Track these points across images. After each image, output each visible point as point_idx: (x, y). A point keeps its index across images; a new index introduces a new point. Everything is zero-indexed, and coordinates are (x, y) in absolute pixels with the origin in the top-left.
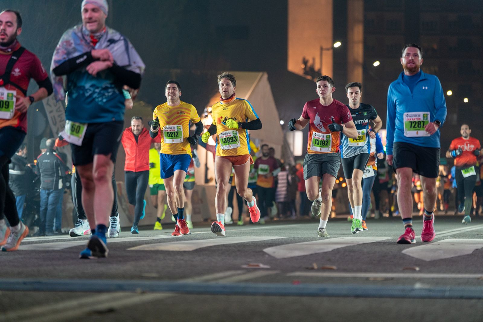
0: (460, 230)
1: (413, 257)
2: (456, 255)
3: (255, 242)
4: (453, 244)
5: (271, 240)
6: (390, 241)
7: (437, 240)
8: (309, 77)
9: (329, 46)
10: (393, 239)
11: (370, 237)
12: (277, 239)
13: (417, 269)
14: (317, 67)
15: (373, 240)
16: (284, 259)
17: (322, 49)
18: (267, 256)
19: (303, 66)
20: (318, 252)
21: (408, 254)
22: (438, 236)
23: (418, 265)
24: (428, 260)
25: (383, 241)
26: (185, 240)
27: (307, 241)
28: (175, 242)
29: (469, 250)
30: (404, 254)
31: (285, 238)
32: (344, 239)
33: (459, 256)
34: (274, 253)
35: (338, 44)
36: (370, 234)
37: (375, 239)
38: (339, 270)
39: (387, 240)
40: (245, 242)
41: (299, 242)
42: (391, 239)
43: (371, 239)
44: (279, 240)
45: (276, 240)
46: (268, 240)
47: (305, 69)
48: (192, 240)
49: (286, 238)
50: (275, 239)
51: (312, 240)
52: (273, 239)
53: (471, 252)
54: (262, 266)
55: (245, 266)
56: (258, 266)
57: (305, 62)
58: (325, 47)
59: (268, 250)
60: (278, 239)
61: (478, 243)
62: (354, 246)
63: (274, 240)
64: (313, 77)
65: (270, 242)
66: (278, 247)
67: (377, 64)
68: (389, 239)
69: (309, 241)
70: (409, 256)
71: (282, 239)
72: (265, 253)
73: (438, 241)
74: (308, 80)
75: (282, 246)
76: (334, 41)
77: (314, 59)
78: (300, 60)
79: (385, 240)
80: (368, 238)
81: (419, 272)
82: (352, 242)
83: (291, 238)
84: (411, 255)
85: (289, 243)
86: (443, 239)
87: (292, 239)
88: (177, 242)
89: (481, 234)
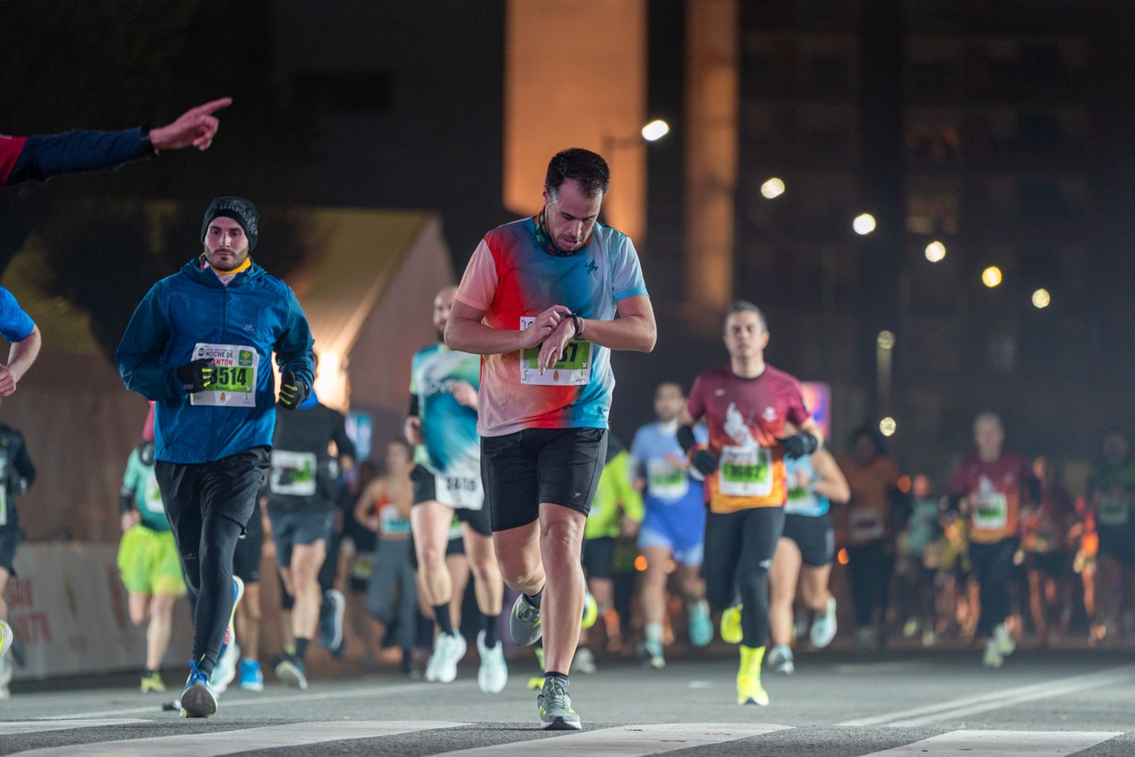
0: (1005, 699)
3: (369, 739)
4: (967, 748)
5: (421, 733)
6: (781, 737)
10: (789, 731)
11: (723, 724)
25: (759, 736)
28: (126, 741)
37: (737, 731)
39: (771, 734)
40: (336, 742)
41: (504, 740)
42: (783, 732)
43: (724, 731)
44: (444, 734)
46: (411, 735)
49: (468, 726)
60: (443, 730)
65: (414, 740)
73: (925, 738)
79: (765, 735)
80: (716, 728)
83: (482, 728)
86: (943, 733)
88: (132, 740)
89: (1066, 712)
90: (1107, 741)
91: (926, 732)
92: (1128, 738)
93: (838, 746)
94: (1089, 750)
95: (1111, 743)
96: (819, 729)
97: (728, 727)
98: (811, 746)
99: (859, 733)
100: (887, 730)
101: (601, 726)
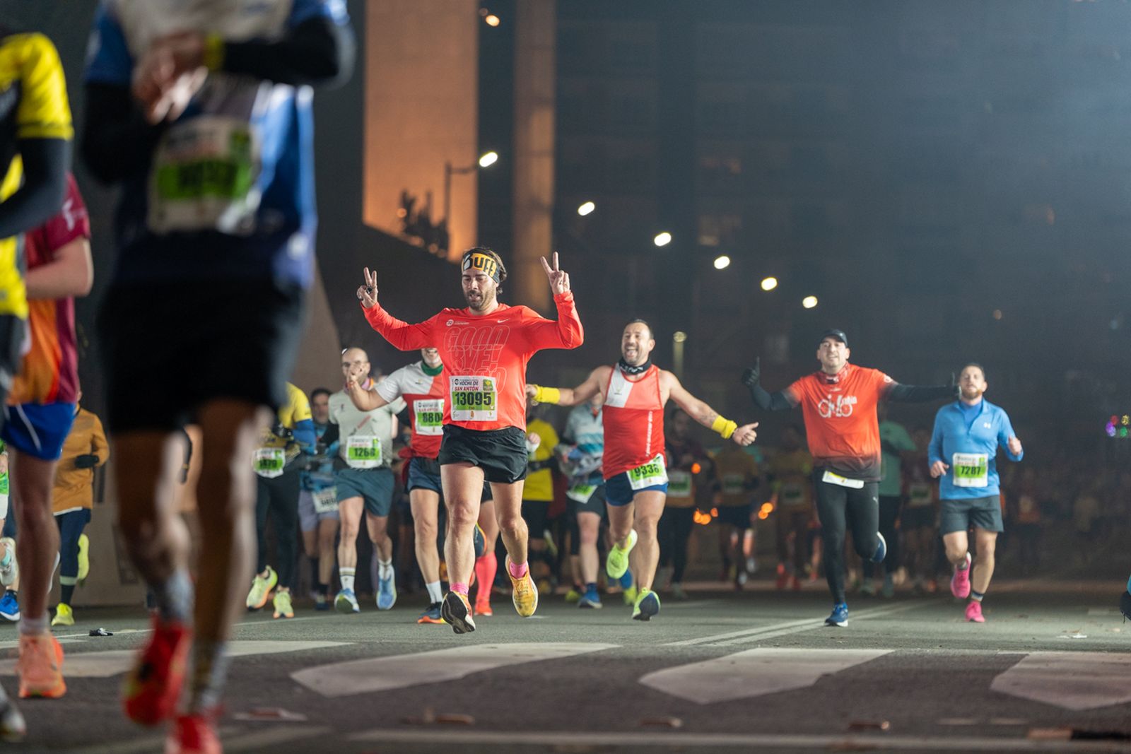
0: (789, 628)
1: (666, 695)
2: (775, 689)
3: (271, 654)
4: (767, 660)
5: (313, 649)
6: (613, 653)
7: (730, 651)
8: (416, 241)
9: (468, 163)
10: (619, 649)
11: (562, 643)
12: (326, 648)
13: (677, 723)
14: (436, 216)
15: (568, 651)
16: (343, 698)
17: (449, 170)
18: (299, 690)
19: (401, 213)
20: (430, 679)
21: (653, 685)
22: (735, 641)
23: (678, 714)
24: (703, 700)
25: (594, 652)
26: (93, 649)
27: (403, 653)
29: (809, 675)
30: (645, 688)
31: (347, 646)
32: (495, 648)
33: (782, 693)
34: (318, 682)
35: (489, 159)
36: (563, 635)
37: (575, 648)
38: (479, 726)
39: (603, 651)
40: (244, 656)
41: (383, 655)
42: (613, 649)
44: (332, 651)
45: (325, 650)
46: (305, 651)
47: (406, 219)
48: (110, 649)
49: (351, 645)
50: (321, 648)
51: (415, 651)
52: (317, 649)
53: (811, 682)
54: (285, 714)
55: (241, 716)
56: (276, 715)
57: (407, 203)
58: (456, 165)
59: (304, 676)
60: (331, 648)
61: (831, 659)
62: (520, 666)
63: (319, 651)
64: (428, 241)
65: (308, 655)
66: (328, 667)
67: (586, 209)
68: (609, 650)
69: (407, 652)
70: (657, 692)
71: (340, 647)
72: (294, 683)
73: (731, 654)
74: (414, 248)
75: (338, 666)
76: (481, 151)
77: (429, 196)
78: (396, 198)
79: (599, 651)
80: (559, 646)
81: (682, 730)
82: (516, 655)
83: (364, 646)
84: (663, 688)
85: (356, 658)
86: (745, 650)
87: (364, 649)
88: (73, 655)
89: (842, 638)
90: (882, 656)
91: (731, 650)
92: (899, 654)
93: (660, 659)
94: (868, 663)
95: (885, 657)
96: (642, 647)
97: (566, 646)
98: (639, 660)
99: (676, 650)
100: (699, 648)
101: (461, 645)
